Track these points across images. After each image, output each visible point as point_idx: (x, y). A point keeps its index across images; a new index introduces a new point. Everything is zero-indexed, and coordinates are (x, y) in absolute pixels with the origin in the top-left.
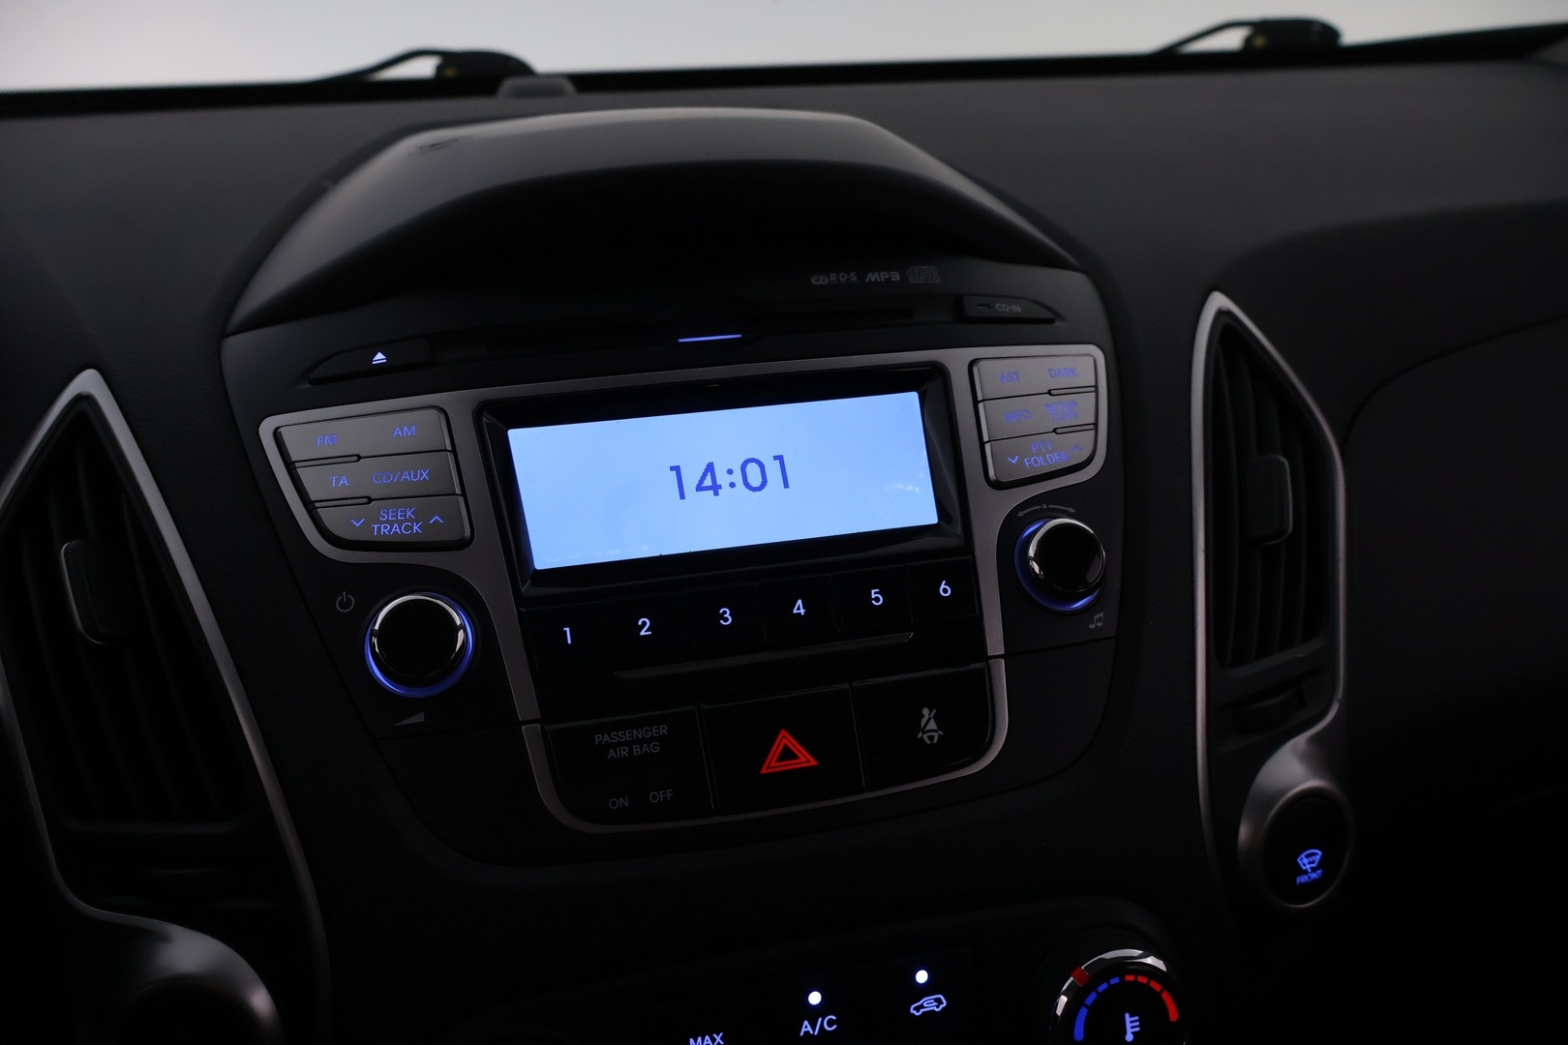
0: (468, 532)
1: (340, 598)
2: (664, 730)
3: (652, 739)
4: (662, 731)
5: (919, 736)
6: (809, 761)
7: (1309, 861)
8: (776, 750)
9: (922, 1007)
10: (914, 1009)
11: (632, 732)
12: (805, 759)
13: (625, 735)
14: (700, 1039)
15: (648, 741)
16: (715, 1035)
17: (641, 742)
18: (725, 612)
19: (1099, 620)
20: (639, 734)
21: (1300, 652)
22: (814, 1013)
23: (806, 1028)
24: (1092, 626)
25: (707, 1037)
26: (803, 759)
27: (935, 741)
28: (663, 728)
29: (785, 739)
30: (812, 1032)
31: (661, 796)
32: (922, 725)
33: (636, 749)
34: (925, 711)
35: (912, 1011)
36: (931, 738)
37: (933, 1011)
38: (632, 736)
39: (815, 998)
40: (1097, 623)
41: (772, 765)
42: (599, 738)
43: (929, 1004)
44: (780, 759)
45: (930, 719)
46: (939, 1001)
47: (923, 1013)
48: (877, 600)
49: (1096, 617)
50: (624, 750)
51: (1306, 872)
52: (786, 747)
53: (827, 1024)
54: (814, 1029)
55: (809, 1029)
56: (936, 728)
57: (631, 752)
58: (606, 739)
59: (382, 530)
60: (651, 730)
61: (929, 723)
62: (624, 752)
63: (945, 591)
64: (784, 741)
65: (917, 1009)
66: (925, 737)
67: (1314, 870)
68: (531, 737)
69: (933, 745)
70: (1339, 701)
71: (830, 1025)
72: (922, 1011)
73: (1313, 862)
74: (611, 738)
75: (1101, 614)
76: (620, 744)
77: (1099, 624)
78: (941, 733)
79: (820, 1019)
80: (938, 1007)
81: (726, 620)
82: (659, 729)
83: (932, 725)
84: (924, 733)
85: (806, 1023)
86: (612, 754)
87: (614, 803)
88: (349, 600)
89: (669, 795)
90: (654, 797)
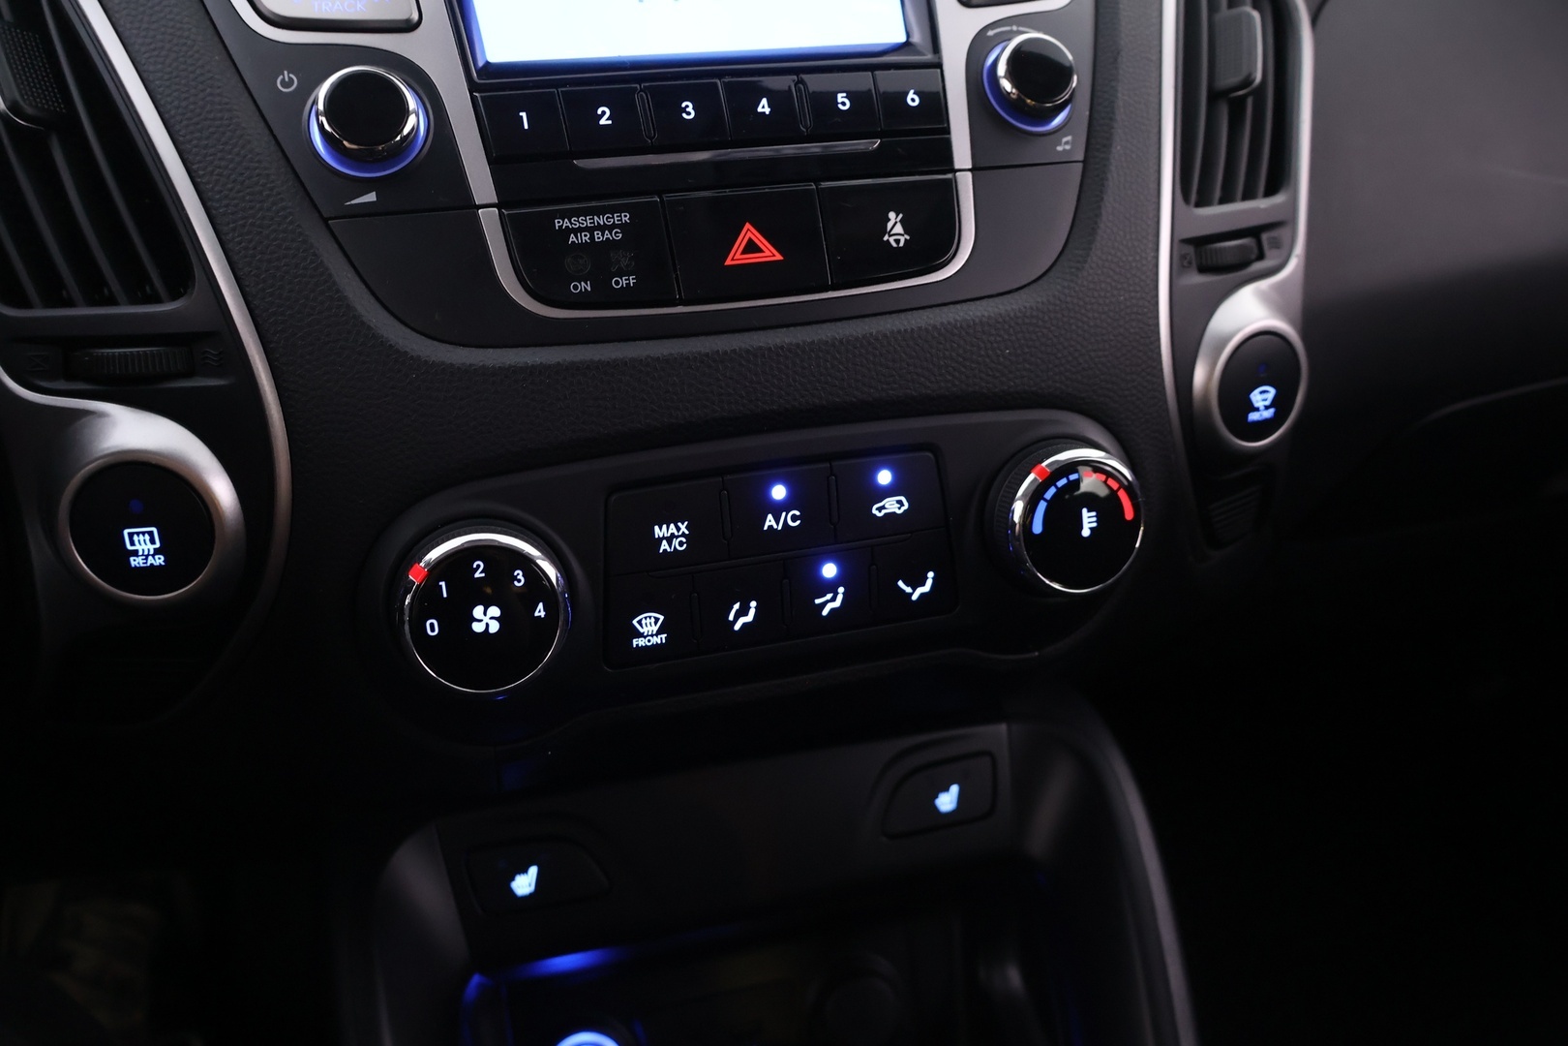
0: (415, 17)
1: (281, 77)
2: (626, 218)
3: (614, 226)
4: (623, 219)
5: (886, 238)
6: (774, 256)
7: (1262, 398)
8: (741, 243)
9: (883, 507)
10: (877, 509)
11: (593, 219)
12: (770, 253)
13: (586, 220)
14: (664, 526)
15: (611, 228)
16: (680, 524)
17: (602, 228)
18: (687, 106)
19: (1067, 143)
20: (601, 220)
21: (1262, 204)
22: (777, 509)
23: (770, 521)
24: (1059, 148)
25: (672, 526)
26: (768, 253)
27: (902, 244)
28: (625, 216)
29: (749, 232)
30: (775, 526)
31: (623, 282)
32: (888, 229)
33: (598, 235)
34: (892, 215)
35: (874, 511)
36: (897, 241)
37: (894, 513)
38: (594, 223)
39: (779, 492)
40: (1065, 145)
41: (738, 256)
42: (559, 222)
43: (892, 505)
44: (744, 252)
45: (896, 223)
46: (900, 502)
47: (886, 514)
48: (844, 104)
49: (1065, 140)
50: (586, 236)
51: (1257, 409)
52: (750, 240)
53: (791, 519)
54: (778, 524)
55: (773, 523)
56: (902, 232)
57: (592, 237)
58: (566, 223)
59: (324, 7)
60: (613, 217)
61: (896, 230)
62: (585, 238)
63: (913, 100)
64: (749, 235)
65: (880, 509)
66: (892, 240)
67: (1267, 408)
68: (490, 221)
69: (898, 248)
70: (1297, 256)
71: (794, 520)
72: (884, 512)
73: (1265, 400)
74: (571, 224)
75: (1069, 138)
76: (581, 230)
77: (1068, 147)
78: (908, 237)
79: (784, 514)
80: (899, 508)
81: (689, 114)
82: (621, 216)
83: (899, 229)
84: (890, 236)
85: (770, 517)
86: (572, 238)
87: (576, 287)
88: (291, 81)
89: (632, 281)
90: (617, 283)
